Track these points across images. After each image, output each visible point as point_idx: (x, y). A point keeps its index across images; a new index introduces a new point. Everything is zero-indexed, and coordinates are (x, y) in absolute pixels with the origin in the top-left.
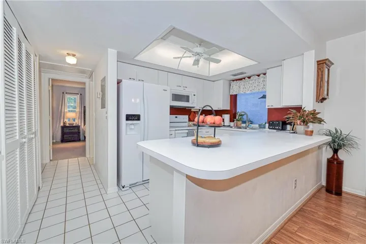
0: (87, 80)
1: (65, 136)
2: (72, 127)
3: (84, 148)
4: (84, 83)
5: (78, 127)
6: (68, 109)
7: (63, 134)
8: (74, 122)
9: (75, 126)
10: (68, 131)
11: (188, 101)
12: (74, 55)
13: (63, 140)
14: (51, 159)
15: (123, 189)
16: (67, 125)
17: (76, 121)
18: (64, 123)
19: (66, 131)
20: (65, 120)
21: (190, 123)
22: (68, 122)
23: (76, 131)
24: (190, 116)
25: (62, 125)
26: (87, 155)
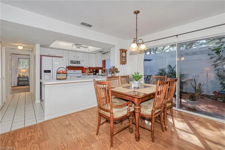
0: (30, 53)
1: (19, 82)
2: (24, 77)
3: (29, 88)
5: (27, 77)
6: (21, 67)
7: (19, 81)
8: (25, 75)
9: (26, 77)
10: (21, 80)
11: (80, 64)
12: (22, 46)
13: (18, 85)
14: (11, 93)
15: (43, 101)
16: (21, 76)
17: (27, 74)
18: (19, 75)
19: (21, 79)
21: (83, 74)
22: (21, 74)
23: (26, 79)
24: (83, 71)
25: (18, 76)
26: (31, 91)
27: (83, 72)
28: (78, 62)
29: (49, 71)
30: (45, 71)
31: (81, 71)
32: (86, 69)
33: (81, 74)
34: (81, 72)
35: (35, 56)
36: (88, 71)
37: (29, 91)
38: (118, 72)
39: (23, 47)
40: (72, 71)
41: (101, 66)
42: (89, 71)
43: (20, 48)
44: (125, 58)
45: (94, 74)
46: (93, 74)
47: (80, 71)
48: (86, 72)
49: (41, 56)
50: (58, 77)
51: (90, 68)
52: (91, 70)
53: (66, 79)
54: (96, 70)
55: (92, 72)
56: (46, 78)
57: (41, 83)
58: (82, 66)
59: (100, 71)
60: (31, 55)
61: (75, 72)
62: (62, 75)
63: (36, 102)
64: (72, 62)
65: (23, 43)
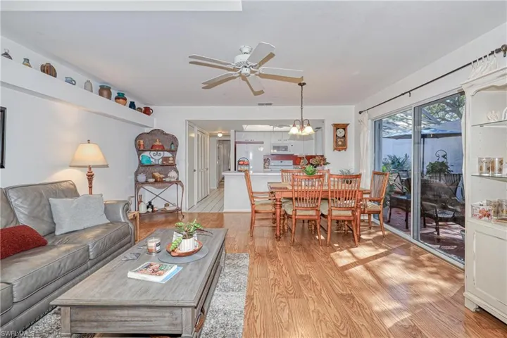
11: (287, 150)
12: (221, 133)
21: (295, 166)
24: (296, 162)
27: (295, 164)
28: (286, 148)
31: (292, 161)
32: (300, 158)
33: (292, 167)
34: (292, 164)
36: (304, 162)
38: (328, 163)
40: (277, 162)
42: (307, 162)
44: (342, 140)
47: (291, 162)
48: (302, 164)
49: (236, 142)
50: (240, 169)
51: (308, 157)
58: (292, 153)
61: (282, 164)
64: (275, 148)
65: (223, 130)
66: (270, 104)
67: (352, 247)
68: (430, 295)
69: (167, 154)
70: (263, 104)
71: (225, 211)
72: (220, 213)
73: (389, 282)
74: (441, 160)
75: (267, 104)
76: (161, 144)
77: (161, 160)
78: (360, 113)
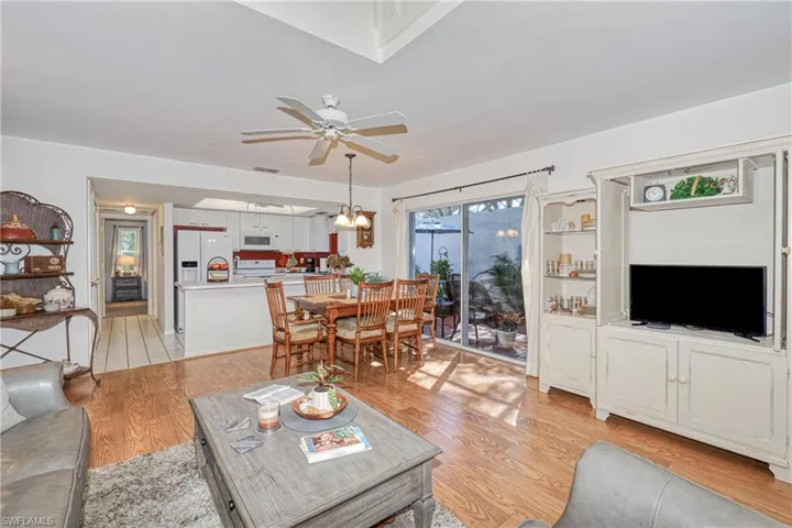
0: (148, 218)
1: (118, 292)
2: (128, 277)
3: (146, 307)
4: (146, 221)
5: (138, 279)
6: (122, 252)
7: (116, 288)
8: (132, 271)
9: (133, 278)
10: (122, 285)
11: (268, 244)
12: (135, 207)
13: (115, 299)
14: (104, 315)
15: (180, 332)
16: (122, 275)
17: (136, 269)
18: (116, 273)
19: (120, 284)
20: (119, 268)
21: (280, 269)
22: (122, 272)
23: (135, 284)
24: (280, 262)
25: (113, 275)
26: (150, 312)
27: (278, 265)
28: (266, 240)
29: (194, 264)
30: (185, 264)
31: (274, 261)
32: (287, 256)
33: (274, 271)
34: (274, 265)
35: (162, 228)
36: (291, 262)
37: (146, 312)
38: (351, 265)
39: (137, 208)
40: (250, 263)
41: (326, 249)
42: (296, 262)
43: (130, 211)
44: (369, 233)
45: (307, 271)
46: (304, 269)
47: (272, 263)
48: (288, 265)
49: (176, 228)
50: (210, 277)
51: (298, 255)
52: (302, 259)
53: (227, 280)
54: (313, 259)
55: (303, 265)
56: (186, 278)
57: (176, 288)
58: (276, 249)
59: (323, 261)
60: (149, 223)
61: (257, 266)
62: (218, 273)
63: (166, 333)
64: (248, 240)
65: (139, 202)
66: (275, 171)
67: (419, 366)
68: (514, 390)
69: (39, 251)
70: (262, 170)
71: (187, 355)
72: (177, 363)
73: (480, 390)
74: (444, 258)
75: (269, 171)
76: (25, 227)
77: (22, 264)
78: (394, 200)
